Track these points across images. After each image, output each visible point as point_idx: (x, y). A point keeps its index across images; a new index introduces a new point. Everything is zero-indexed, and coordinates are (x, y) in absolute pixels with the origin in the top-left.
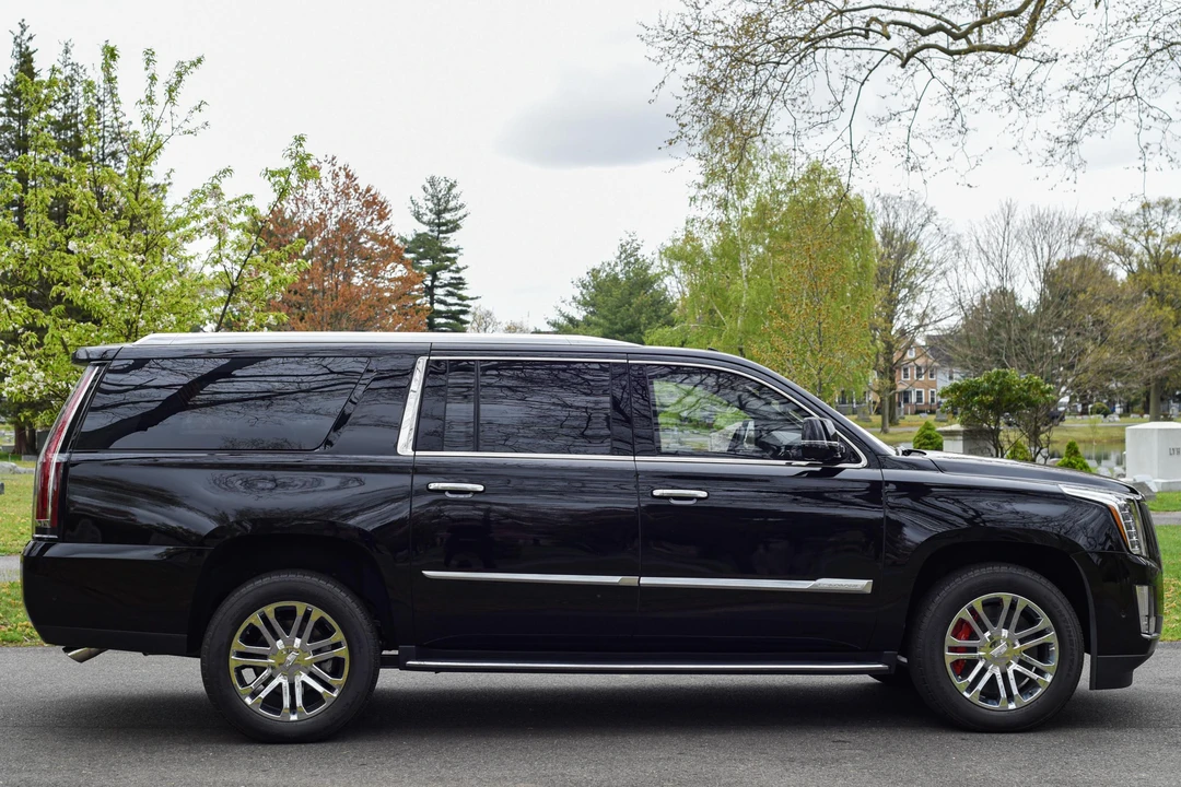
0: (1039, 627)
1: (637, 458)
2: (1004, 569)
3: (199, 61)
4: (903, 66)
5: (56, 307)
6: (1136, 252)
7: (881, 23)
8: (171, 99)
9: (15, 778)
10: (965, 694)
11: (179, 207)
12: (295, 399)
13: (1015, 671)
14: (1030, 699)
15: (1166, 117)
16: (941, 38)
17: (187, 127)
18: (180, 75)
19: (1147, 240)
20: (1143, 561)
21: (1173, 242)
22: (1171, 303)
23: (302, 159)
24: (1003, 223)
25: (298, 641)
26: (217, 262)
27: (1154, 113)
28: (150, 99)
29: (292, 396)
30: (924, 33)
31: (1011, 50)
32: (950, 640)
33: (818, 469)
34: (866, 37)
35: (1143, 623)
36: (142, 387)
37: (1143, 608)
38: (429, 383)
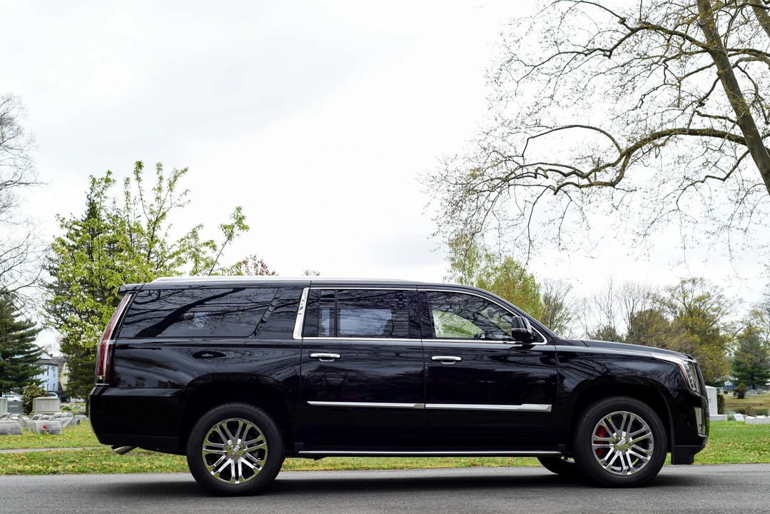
0: (643, 429)
1: (423, 340)
2: (623, 398)
3: (186, 170)
4: (555, 194)
5: (109, 298)
6: (678, 306)
7: (543, 170)
8: (171, 189)
9: (85, 510)
10: (603, 467)
11: (175, 245)
12: (237, 315)
13: (630, 454)
14: (639, 469)
15: (695, 221)
16: (574, 179)
17: (179, 203)
18: (175, 177)
19: (684, 299)
20: (699, 395)
21: (698, 300)
22: (698, 333)
23: (240, 219)
24: (608, 289)
25: (239, 441)
26: (195, 274)
27: (688, 218)
28: (160, 189)
29: (235, 313)
30: (566, 175)
31: (612, 184)
32: (595, 437)
33: (521, 345)
34: (536, 177)
35: (699, 429)
36: (155, 310)
37: (699, 421)
38: (308, 308)
